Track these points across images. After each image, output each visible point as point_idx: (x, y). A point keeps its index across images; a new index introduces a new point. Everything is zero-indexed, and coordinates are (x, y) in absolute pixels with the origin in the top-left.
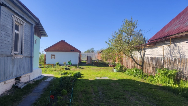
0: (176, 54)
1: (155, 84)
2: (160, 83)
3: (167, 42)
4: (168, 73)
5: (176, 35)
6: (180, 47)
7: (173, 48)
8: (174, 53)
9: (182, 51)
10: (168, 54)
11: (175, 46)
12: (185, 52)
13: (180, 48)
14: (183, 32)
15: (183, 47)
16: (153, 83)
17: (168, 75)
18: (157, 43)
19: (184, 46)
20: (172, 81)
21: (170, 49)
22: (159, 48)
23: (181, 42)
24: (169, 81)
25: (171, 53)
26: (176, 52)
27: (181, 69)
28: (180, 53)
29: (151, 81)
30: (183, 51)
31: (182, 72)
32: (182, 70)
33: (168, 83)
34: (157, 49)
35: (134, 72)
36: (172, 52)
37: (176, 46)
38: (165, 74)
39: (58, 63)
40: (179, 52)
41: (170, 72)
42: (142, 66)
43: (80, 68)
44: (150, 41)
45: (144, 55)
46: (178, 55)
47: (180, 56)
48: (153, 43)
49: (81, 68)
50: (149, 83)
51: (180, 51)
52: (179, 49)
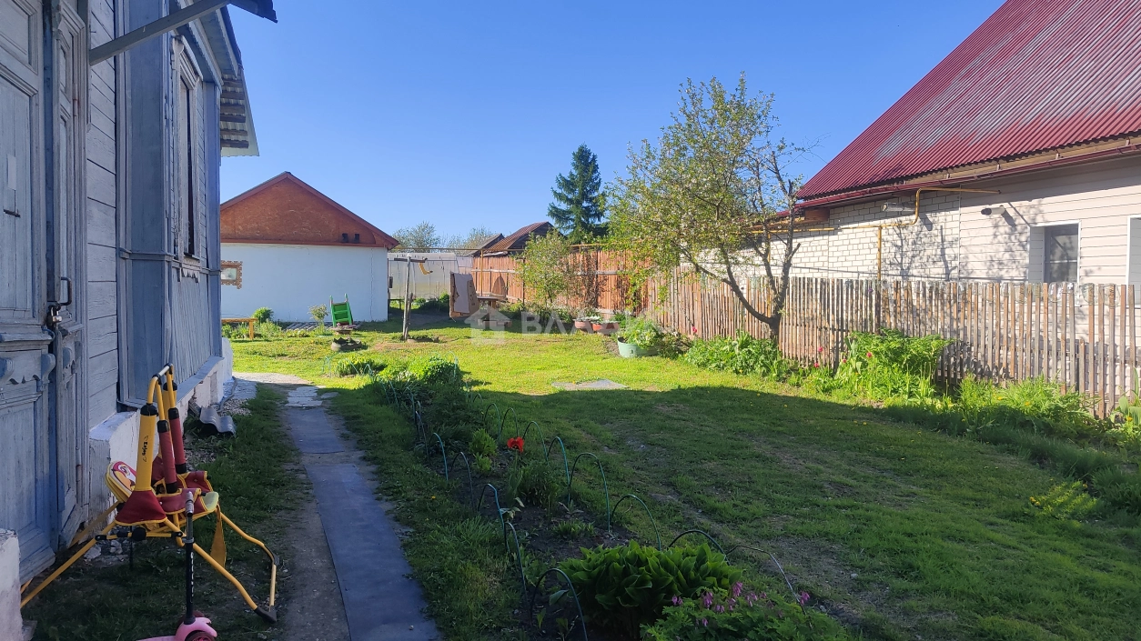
0: (930, 265)
1: (848, 402)
2: (871, 397)
3: (893, 205)
4: (907, 351)
5: (939, 177)
6: (948, 232)
7: (914, 235)
8: (917, 262)
9: (956, 251)
10: (891, 264)
11: (925, 228)
12: (971, 258)
13: (948, 239)
14: (970, 164)
15: (963, 234)
16: (836, 398)
17: (906, 357)
18: (837, 210)
19: (969, 226)
20: (924, 386)
21: (899, 243)
22: (845, 237)
23: (956, 209)
24: (913, 384)
25: (906, 260)
26: (929, 257)
27: (962, 333)
28: (945, 261)
29: (827, 391)
30: (962, 251)
31: (964, 344)
32: (965, 335)
33: (911, 395)
34: (832, 238)
35: (737, 351)
36: (910, 254)
37: (930, 225)
38: (895, 356)
39: (266, 316)
40: (943, 255)
41: (916, 347)
42: (774, 322)
43: (425, 339)
44: (805, 198)
45: (786, 271)
46: (937, 270)
47: (948, 273)
48: (816, 208)
49: (430, 340)
50: (822, 397)
51: (947, 251)
52: (943, 241)
